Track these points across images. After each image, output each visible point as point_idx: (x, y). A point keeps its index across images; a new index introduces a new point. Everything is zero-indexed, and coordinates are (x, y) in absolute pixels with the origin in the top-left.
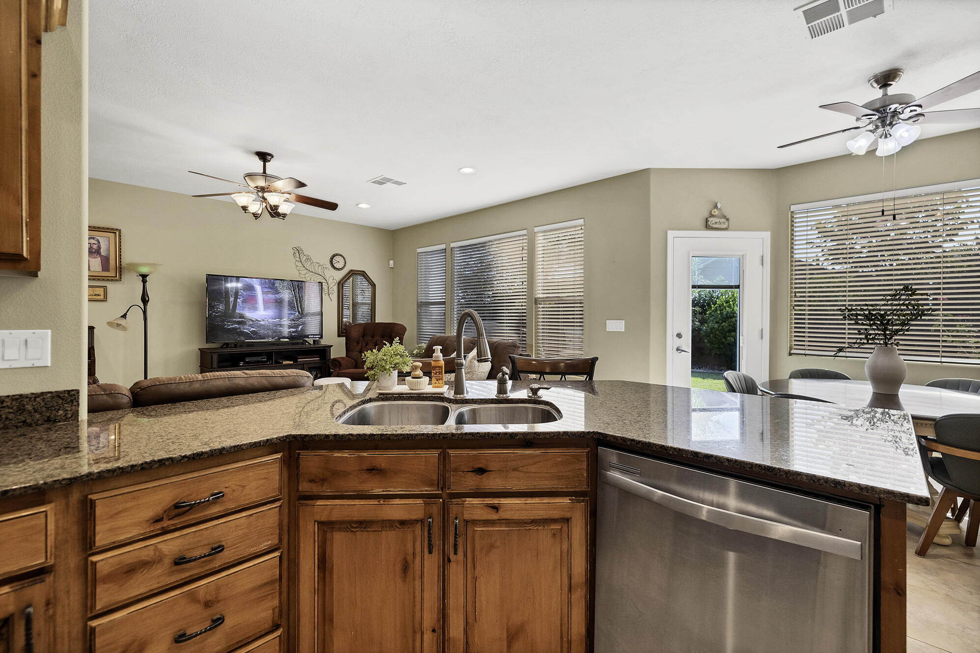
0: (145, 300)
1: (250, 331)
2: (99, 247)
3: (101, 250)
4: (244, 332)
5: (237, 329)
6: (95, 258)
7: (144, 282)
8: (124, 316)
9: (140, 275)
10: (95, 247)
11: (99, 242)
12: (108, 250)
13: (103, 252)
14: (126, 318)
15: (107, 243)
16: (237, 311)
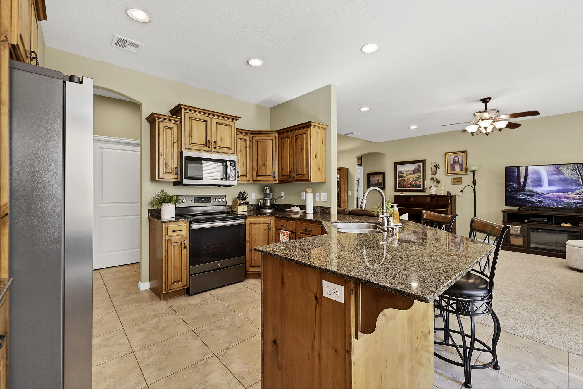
0: (474, 183)
1: (536, 201)
2: (459, 160)
3: (459, 161)
4: (532, 201)
5: (526, 199)
6: (457, 165)
7: (474, 174)
8: (462, 191)
9: (472, 171)
10: (457, 160)
11: (458, 158)
12: (462, 161)
13: (460, 162)
14: (462, 192)
15: (462, 158)
16: (527, 188)
